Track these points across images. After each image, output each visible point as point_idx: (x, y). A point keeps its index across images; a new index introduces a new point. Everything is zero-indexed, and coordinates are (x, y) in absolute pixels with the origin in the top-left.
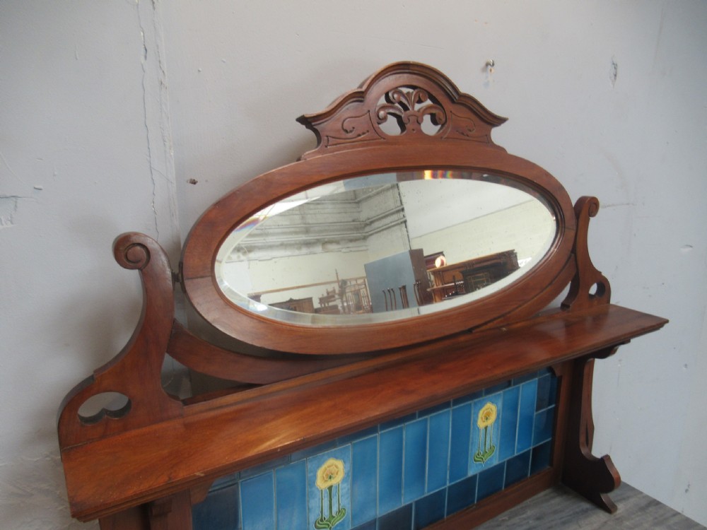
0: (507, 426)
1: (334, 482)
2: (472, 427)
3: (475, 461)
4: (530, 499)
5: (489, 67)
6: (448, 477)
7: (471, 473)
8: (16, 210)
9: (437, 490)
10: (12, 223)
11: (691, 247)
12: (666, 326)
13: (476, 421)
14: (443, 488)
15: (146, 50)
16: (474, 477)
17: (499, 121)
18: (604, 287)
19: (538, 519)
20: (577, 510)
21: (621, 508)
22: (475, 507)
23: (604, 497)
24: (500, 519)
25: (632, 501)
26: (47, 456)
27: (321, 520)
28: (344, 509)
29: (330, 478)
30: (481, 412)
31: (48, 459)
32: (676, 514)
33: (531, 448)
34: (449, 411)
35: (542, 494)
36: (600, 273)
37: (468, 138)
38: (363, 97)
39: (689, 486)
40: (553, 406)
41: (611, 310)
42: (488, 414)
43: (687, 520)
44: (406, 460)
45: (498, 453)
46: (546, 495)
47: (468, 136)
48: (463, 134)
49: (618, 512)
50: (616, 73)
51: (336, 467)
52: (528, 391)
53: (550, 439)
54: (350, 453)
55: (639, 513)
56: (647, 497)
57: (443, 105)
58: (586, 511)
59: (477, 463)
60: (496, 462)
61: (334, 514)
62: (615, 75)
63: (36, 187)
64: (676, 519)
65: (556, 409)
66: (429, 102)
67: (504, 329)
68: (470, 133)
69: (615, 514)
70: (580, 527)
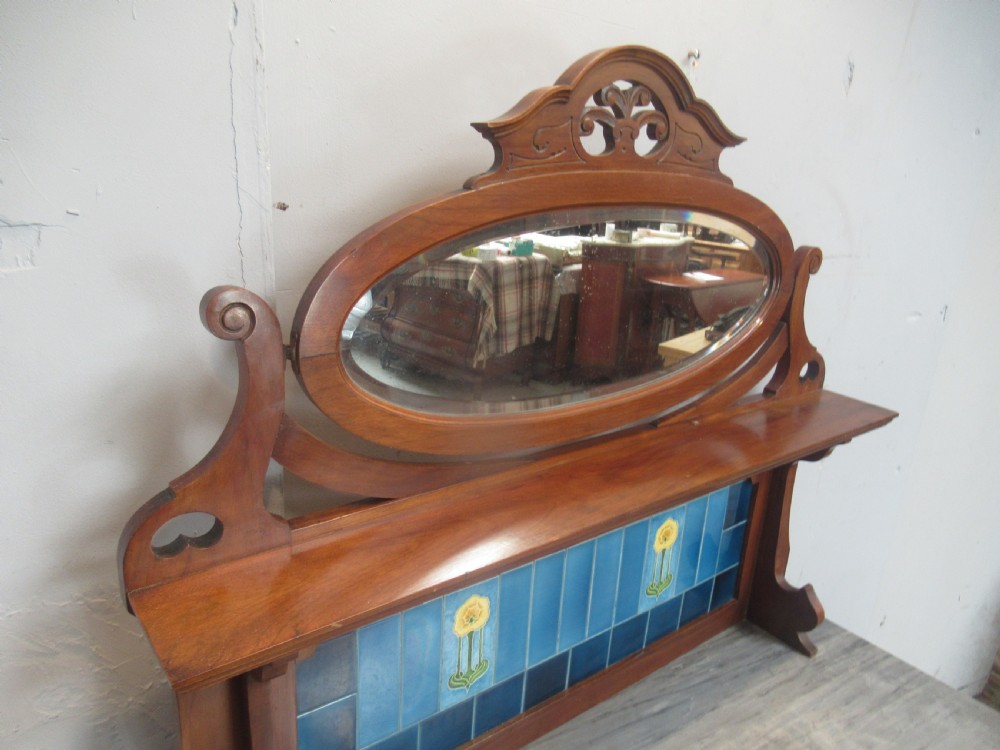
0: (690, 548)
1: (475, 626)
2: (647, 551)
3: (648, 594)
4: (708, 642)
5: (693, 59)
6: (614, 616)
7: (641, 610)
8: (38, 244)
9: (600, 633)
10: (32, 263)
11: (920, 314)
12: (895, 420)
13: (652, 543)
14: (607, 630)
15: (236, 11)
16: (645, 615)
17: (733, 140)
18: (817, 368)
19: (721, 666)
20: (769, 653)
21: (822, 650)
22: (643, 653)
23: (802, 637)
24: (673, 668)
25: (835, 641)
26: (79, 599)
27: (458, 676)
28: (487, 661)
29: (471, 621)
30: (660, 530)
31: (80, 603)
32: (888, 656)
33: (715, 576)
34: (621, 531)
35: (723, 634)
36: (815, 349)
37: (688, 162)
38: (568, 98)
39: (885, 618)
40: (744, 522)
41: (823, 399)
42: (667, 535)
43: (901, 663)
44: (565, 595)
45: (675, 584)
46: (727, 636)
47: (690, 159)
48: (685, 156)
49: (818, 655)
50: (852, 76)
51: (480, 607)
52: (717, 503)
53: (737, 564)
54: (498, 589)
55: (844, 656)
56: (851, 635)
57: (669, 113)
58: (779, 654)
59: (651, 596)
60: (672, 595)
61: (473, 668)
62: (850, 80)
63: (70, 211)
64: (887, 663)
65: (747, 526)
66: (651, 107)
67: (696, 422)
68: (693, 155)
69: (813, 658)
70: (773, 675)
